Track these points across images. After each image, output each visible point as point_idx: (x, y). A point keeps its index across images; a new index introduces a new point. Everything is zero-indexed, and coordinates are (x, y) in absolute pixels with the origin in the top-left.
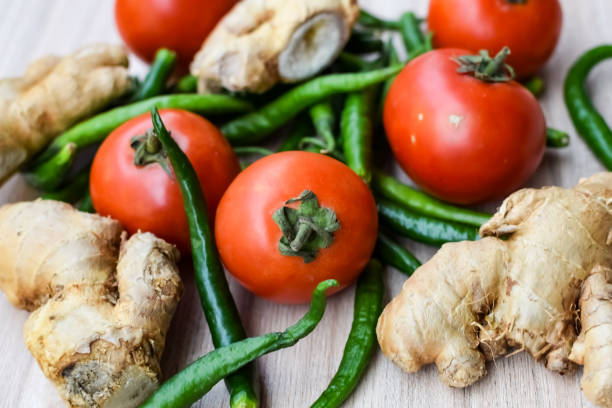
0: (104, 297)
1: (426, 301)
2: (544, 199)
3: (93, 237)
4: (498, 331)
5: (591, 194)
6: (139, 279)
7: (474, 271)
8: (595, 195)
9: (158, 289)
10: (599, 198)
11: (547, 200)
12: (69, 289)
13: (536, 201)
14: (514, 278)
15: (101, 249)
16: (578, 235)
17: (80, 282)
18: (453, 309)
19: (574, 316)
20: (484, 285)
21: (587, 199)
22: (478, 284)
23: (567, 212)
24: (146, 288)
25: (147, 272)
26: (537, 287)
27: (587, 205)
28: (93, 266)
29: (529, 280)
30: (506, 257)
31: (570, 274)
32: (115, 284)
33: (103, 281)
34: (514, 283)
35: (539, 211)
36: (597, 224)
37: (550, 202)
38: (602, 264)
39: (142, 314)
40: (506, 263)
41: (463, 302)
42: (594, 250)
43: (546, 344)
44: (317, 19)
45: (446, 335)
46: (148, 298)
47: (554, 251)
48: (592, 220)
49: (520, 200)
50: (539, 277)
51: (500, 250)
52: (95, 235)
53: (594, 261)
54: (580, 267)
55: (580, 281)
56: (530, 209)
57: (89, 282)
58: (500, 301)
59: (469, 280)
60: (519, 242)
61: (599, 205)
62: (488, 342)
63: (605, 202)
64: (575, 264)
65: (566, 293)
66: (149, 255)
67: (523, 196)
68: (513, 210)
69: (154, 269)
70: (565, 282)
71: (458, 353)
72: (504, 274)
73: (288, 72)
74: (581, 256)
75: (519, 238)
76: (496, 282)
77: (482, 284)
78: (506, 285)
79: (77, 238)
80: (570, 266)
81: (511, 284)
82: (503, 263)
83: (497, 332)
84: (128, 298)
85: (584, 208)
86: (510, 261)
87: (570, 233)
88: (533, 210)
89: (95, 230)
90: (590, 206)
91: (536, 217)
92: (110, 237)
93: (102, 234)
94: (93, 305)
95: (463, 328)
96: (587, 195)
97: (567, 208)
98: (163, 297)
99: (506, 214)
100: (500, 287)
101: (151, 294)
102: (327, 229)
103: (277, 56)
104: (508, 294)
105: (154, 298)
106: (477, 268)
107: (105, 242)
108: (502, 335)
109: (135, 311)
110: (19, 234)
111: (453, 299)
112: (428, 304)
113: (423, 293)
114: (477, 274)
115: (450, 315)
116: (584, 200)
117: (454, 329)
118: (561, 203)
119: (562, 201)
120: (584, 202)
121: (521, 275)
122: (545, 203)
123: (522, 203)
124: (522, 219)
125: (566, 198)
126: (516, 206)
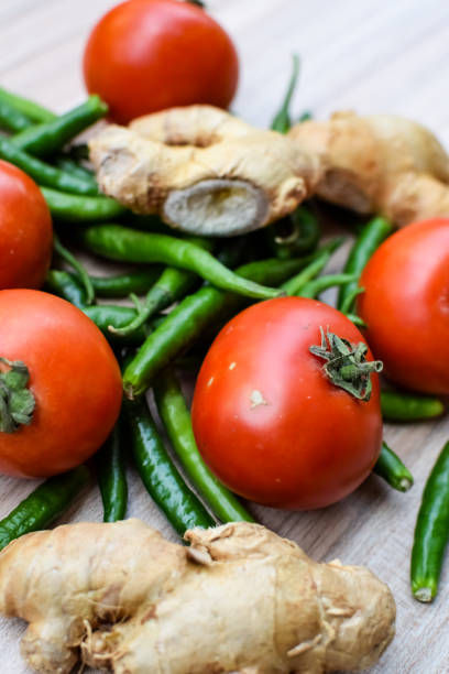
1: (57, 563)
2: (267, 555)
4: (106, 648)
5: (319, 589)
7: (125, 573)
8: (322, 592)
10: (325, 600)
11: (268, 559)
13: (256, 550)
14: (158, 612)
16: (260, 625)
18: (75, 593)
21: (309, 591)
22: (119, 589)
23: (273, 589)
26: (172, 640)
27: (301, 598)
29: (171, 627)
30: (171, 584)
31: (217, 655)
34: (155, 617)
35: (249, 563)
36: (292, 627)
37: (267, 564)
40: (164, 591)
41: (91, 594)
42: (264, 650)
44: (237, 184)
45: (52, 611)
47: (219, 619)
48: (290, 618)
49: (243, 536)
50: (183, 633)
51: (170, 573)
53: (254, 662)
54: (233, 656)
56: (243, 554)
58: (132, 621)
59: (113, 578)
60: (199, 579)
61: (316, 608)
62: (86, 649)
63: (326, 608)
64: (230, 650)
67: (250, 535)
68: (227, 541)
70: (205, 657)
71: (47, 638)
72: (154, 598)
73: (173, 213)
74: (244, 647)
75: (204, 574)
76: (140, 601)
77: (123, 592)
78: (147, 612)
80: (223, 648)
81: (152, 616)
82: (161, 588)
85: (295, 599)
86: (170, 591)
87: (254, 614)
88: (245, 558)
90: (305, 601)
91: (240, 568)
95: (73, 618)
96: (314, 587)
97: (278, 584)
99: (217, 539)
100: (141, 608)
102: (14, 415)
103: (170, 189)
104: (143, 622)
106: (131, 573)
108: (106, 656)
111: (83, 583)
112: (56, 568)
113: (61, 552)
114: (127, 579)
115: (68, 597)
116: (305, 590)
117: (64, 612)
118: (277, 572)
119: (281, 571)
120: (303, 592)
121: (167, 616)
122: (264, 561)
123: (241, 540)
124: (225, 557)
125: (289, 572)
126: (232, 539)
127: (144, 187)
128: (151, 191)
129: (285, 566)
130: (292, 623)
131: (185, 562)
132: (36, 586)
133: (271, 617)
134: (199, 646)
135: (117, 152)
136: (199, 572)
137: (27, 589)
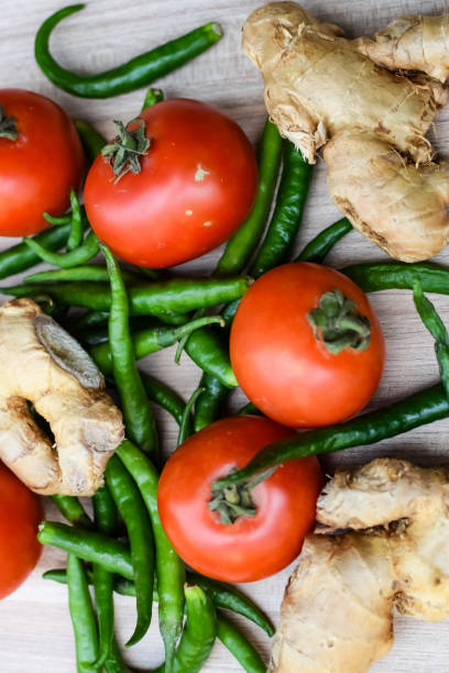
0: (402, 536)
1: (401, 207)
2: (289, 95)
3: (334, 560)
5: (283, 51)
6: (392, 495)
7: (372, 161)
8: (283, 48)
9: (400, 475)
10: (287, 44)
11: (290, 92)
12: (398, 573)
13: (292, 103)
14: (377, 125)
15: (344, 550)
16: (332, 64)
17: (391, 562)
18: (408, 182)
19: (405, 75)
20: (385, 153)
21: (290, 55)
22: (383, 157)
23: (307, 73)
24: (401, 486)
25: (383, 488)
26: (384, 103)
27: (298, 55)
28: (369, 553)
29: (378, 111)
30: (355, 131)
31: (371, 73)
32: (387, 527)
33: (385, 540)
34: (380, 124)
35: (303, 100)
37: (294, 90)
38: (357, 46)
39: (428, 487)
40: (362, 131)
41: (400, 172)
42: (345, 51)
43: (429, 103)
45: (429, 191)
46: (410, 483)
47: (351, 86)
48: (315, 51)
50: (375, 101)
51: (349, 136)
52: (331, 557)
53: (356, 52)
54: (364, 64)
55: (376, 65)
56: (301, 109)
57: (389, 553)
59: (379, 166)
60: (337, 120)
61: (296, 44)
62: (431, 154)
63: (291, 40)
64: (362, 68)
65: (388, 79)
66: (362, 491)
68: (300, 126)
69: (377, 482)
70: (378, 79)
72: (371, 134)
74: (352, 62)
75: (332, 120)
76: (379, 141)
77: (384, 154)
78: (380, 133)
79: (339, 577)
80: (364, 73)
81: (381, 128)
82: (362, 135)
83: (421, 145)
84: (412, 505)
85: (302, 57)
86: (360, 128)
87: (330, 71)
88: (301, 106)
89: (327, 559)
90: (298, 52)
91: (310, 103)
92: (329, 543)
93: (329, 551)
94: (416, 543)
95: (421, 175)
96: (284, 55)
97: (302, 73)
98: (406, 469)
99: (304, 132)
100: (383, 139)
101: (407, 481)
102: (341, 302)
104: (388, 132)
105: (409, 478)
106: (369, 158)
107: (335, 547)
109: (427, 495)
110: (331, 646)
111: (398, 181)
112: (404, 204)
113: (393, 210)
114: (375, 158)
115: (413, 185)
116: (291, 57)
117: (423, 183)
118: (295, 79)
119: (293, 78)
120: (294, 57)
121: (373, 118)
122: (295, 94)
123: (293, 117)
124: (310, 118)
125: (289, 74)
126: (296, 123)
127: (99, 405)
128: (97, 399)
129: (287, 80)
130: (316, 48)
131: (334, 137)
132: (424, 209)
133: (324, 59)
134: (374, 86)
135: (88, 447)
136: (333, 124)
137: (431, 214)
